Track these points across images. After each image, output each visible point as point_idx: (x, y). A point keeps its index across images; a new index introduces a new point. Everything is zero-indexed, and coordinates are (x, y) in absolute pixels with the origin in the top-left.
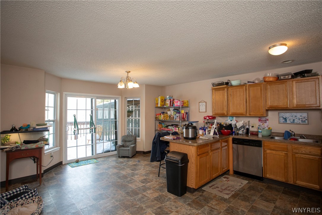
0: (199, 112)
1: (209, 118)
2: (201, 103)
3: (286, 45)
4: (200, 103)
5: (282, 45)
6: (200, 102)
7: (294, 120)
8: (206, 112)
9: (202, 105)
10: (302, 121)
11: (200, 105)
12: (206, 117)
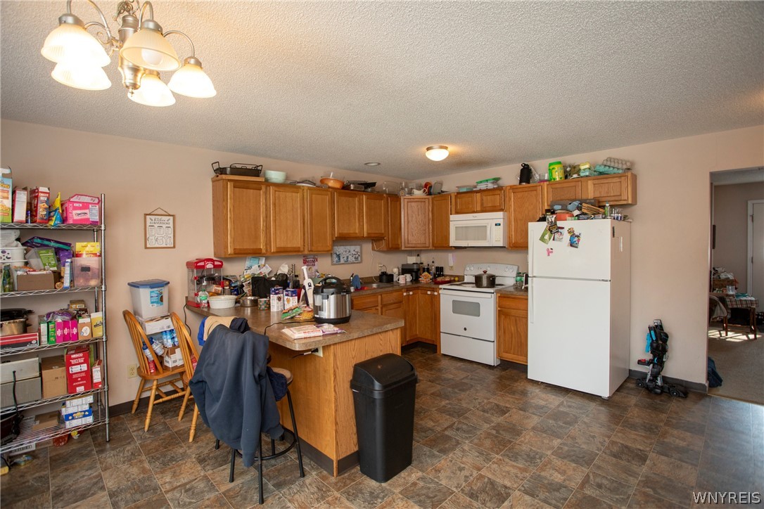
0: (146, 248)
1: (214, 264)
2: (153, 217)
3: (446, 148)
4: (148, 217)
5: (442, 147)
6: (149, 214)
7: (347, 257)
8: (174, 247)
9: (156, 225)
10: (355, 258)
11: (148, 224)
12: (202, 264)
